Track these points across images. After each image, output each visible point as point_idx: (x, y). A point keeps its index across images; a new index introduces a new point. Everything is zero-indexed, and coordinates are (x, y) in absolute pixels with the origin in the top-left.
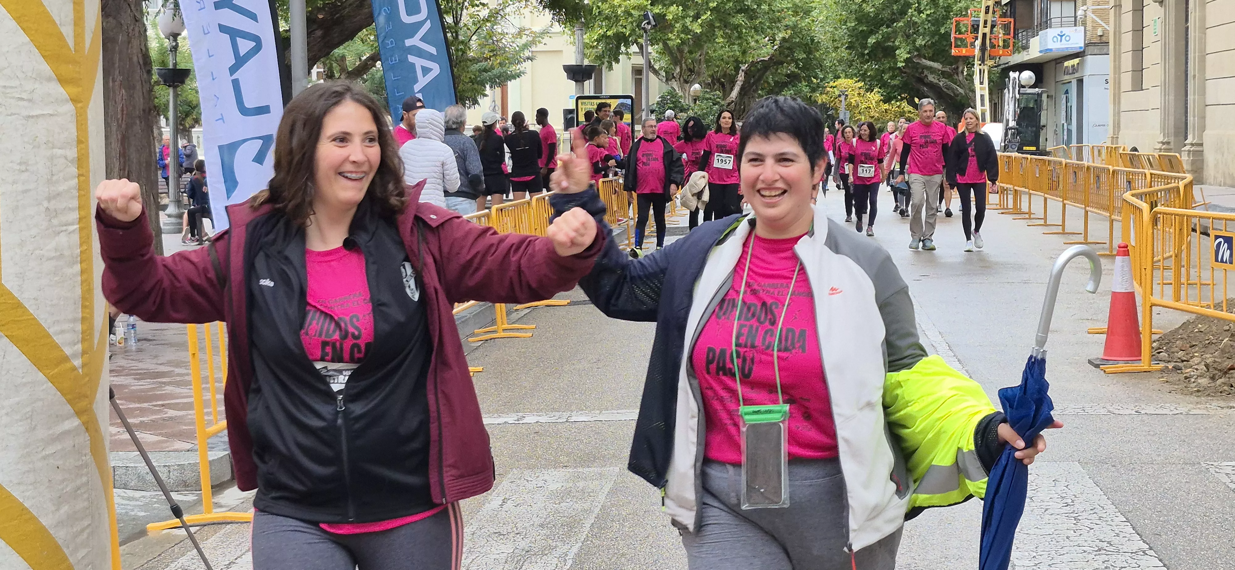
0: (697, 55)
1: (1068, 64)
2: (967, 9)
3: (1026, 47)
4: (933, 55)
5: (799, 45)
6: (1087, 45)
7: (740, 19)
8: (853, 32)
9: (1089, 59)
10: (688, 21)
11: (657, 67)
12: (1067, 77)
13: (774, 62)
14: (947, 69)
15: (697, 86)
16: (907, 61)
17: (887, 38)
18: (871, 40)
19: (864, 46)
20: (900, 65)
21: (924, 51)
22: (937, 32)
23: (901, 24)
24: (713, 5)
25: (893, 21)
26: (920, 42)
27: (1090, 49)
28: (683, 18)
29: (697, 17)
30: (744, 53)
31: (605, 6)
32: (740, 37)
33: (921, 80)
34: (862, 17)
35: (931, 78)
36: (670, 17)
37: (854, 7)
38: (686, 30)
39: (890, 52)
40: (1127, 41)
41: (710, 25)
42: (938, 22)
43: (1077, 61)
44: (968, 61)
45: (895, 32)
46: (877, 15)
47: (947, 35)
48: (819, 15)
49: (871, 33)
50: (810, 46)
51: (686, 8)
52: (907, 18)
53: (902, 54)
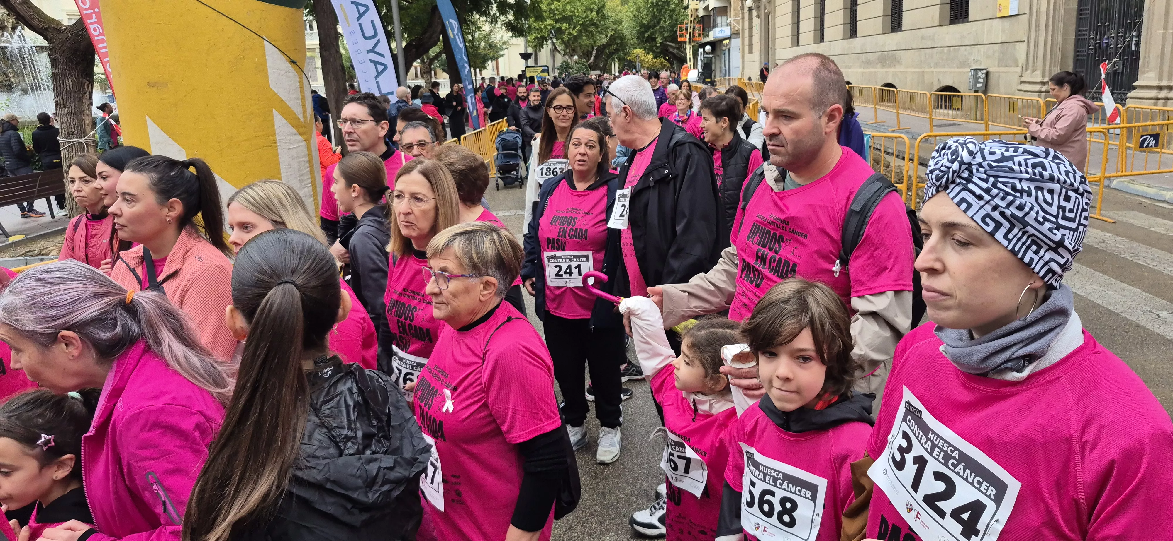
0: (575, 44)
1: (725, 42)
2: (684, 20)
3: (708, 35)
4: (672, 39)
5: (617, 37)
6: (731, 34)
7: (592, 29)
8: (639, 32)
9: (733, 40)
10: (571, 30)
11: (559, 49)
12: (724, 48)
13: (608, 45)
14: (677, 46)
15: (576, 57)
16: (661, 43)
17: (652, 33)
18: (646, 35)
19: (644, 37)
20: (658, 45)
21: (668, 39)
22: (672, 30)
23: (658, 28)
24: (581, 23)
25: (655, 26)
26: (666, 35)
27: (733, 36)
28: (569, 28)
29: (574, 28)
30: (595, 42)
31: (536, 25)
32: (592, 36)
33: (667, 50)
34: (642, 25)
35: (671, 50)
36: (563, 28)
37: (639, 21)
38: (570, 34)
39: (654, 39)
40: (747, 32)
41: (580, 31)
42: (673, 26)
43: (727, 41)
44: (685, 42)
45: (656, 31)
46: (648, 24)
47: (676, 31)
48: (625, 25)
49: (646, 32)
50: (622, 37)
51: (569, 25)
52: (660, 25)
53: (659, 40)
